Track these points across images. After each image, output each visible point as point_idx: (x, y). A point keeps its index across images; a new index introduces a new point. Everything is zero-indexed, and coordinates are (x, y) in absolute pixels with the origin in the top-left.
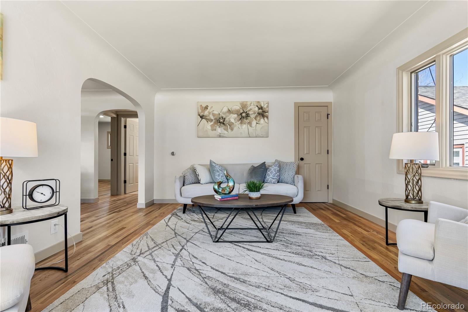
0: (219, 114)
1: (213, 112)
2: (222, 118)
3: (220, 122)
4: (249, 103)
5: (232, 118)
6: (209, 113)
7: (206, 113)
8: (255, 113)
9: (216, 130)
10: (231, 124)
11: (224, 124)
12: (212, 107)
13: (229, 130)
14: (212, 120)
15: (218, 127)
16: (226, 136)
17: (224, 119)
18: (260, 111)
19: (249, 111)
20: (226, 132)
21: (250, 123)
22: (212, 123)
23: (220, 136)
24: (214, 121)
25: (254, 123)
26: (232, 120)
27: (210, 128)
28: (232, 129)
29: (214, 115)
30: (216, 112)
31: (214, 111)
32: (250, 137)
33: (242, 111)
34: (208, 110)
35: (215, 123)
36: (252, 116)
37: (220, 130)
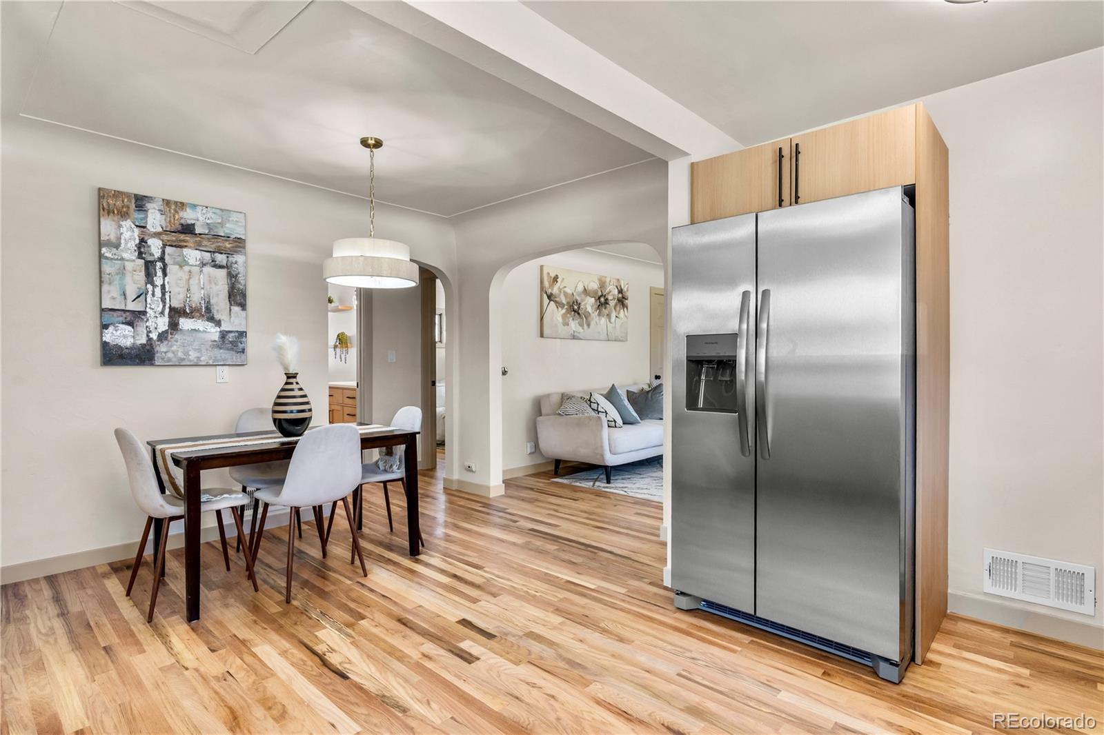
0: (573, 294)
1: (565, 289)
2: (577, 302)
3: (574, 311)
4: (608, 280)
5: (589, 304)
6: (560, 290)
7: (555, 290)
8: (614, 299)
9: (568, 325)
10: (587, 316)
11: (579, 314)
12: (563, 279)
13: (585, 326)
14: (564, 305)
15: (571, 318)
16: (582, 338)
17: (580, 304)
18: (620, 295)
19: (608, 293)
20: (581, 330)
21: (609, 316)
22: (564, 311)
23: (574, 337)
24: (566, 307)
25: (613, 315)
26: (589, 309)
27: (560, 319)
28: (589, 325)
29: (566, 294)
30: (569, 291)
31: (565, 287)
32: (609, 340)
33: (600, 294)
34: (558, 284)
35: (568, 312)
36: (612, 303)
37: (574, 325)
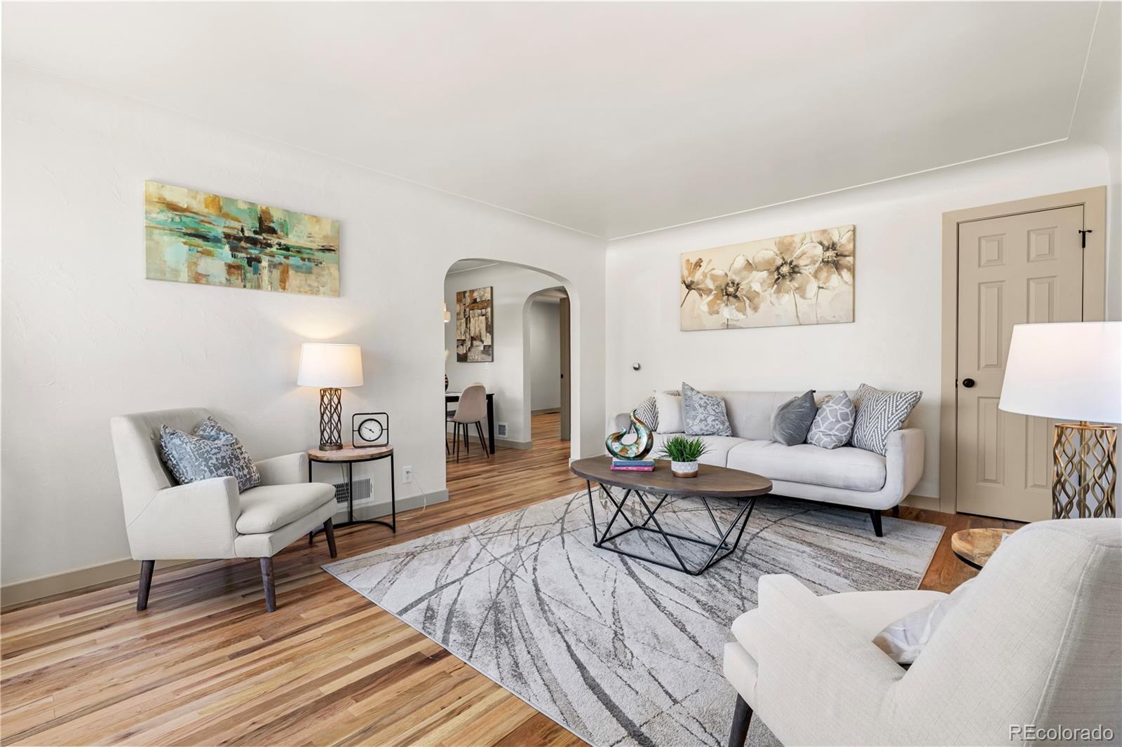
0: (726, 274)
1: (713, 272)
2: (733, 283)
3: (727, 294)
4: (797, 240)
5: (757, 281)
6: (705, 276)
7: (698, 276)
8: (814, 262)
9: (718, 313)
10: (752, 297)
11: (736, 297)
12: (711, 260)
13: (749, 310)
14: (710, 291)
15: (723, 304)
16: (742, 326)
17: (738, 284)
18: (831, 253)
19: (799, 257)
20: (741, 316)
21: (801, 290)
22: (711, 297)
23: (728, 327)
24: (714, 292)
25: (812, 286)
26: (756, 287)
27: (705, 308)
28: (755, 309)
29: (714, 278)
30: (719, 272)
31: (714, 269)
32: (801, 325)
33: (779, 262)
34: (701, 270)
35: (716, 297)
36: (808, 271)
37: (728, 312)
